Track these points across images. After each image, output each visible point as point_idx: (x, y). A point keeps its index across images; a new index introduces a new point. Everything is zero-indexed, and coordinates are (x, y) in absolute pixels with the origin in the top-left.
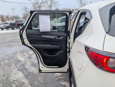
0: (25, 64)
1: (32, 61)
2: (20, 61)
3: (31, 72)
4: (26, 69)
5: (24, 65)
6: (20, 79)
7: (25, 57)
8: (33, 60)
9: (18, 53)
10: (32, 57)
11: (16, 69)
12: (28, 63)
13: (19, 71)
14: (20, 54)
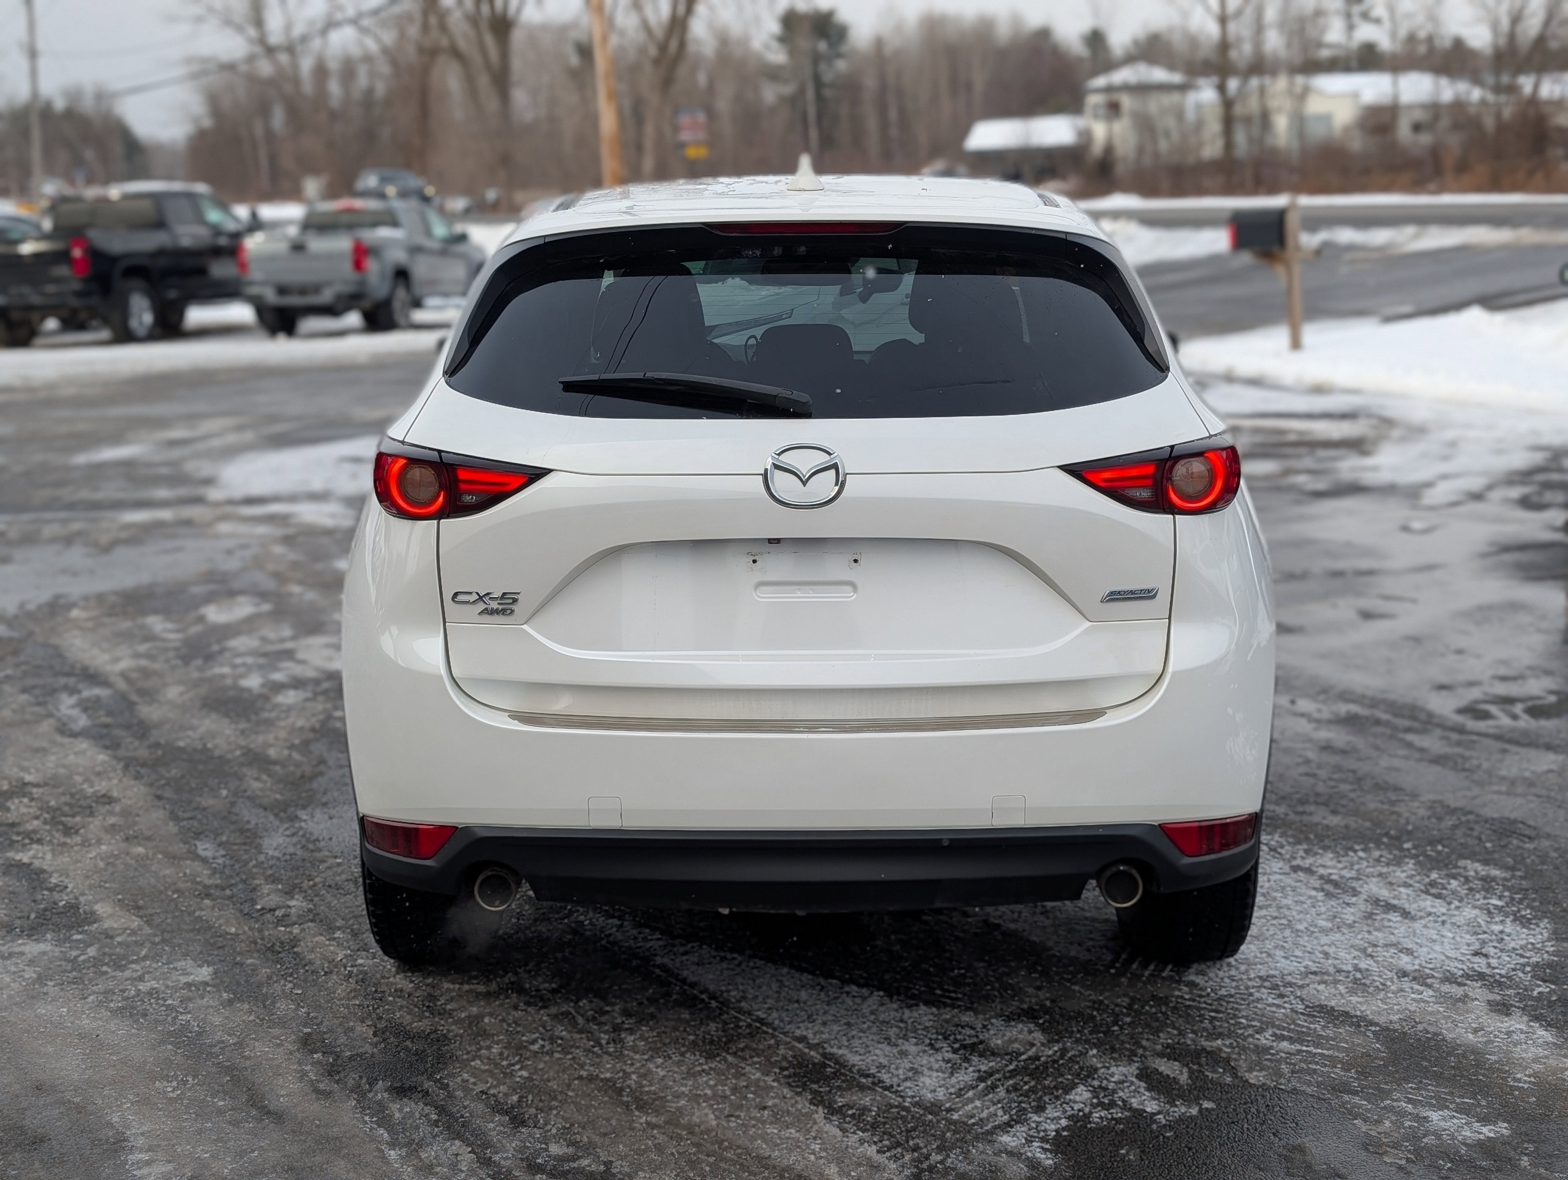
0: (134, 698)
1: (223, 676)
2: (93, 677)
3: (181, 744)
4: (142, 730)
5: (131, 705)
6: (78, 779)
7: (143, 648)
8: (226, 670)
9: (75, 613)
10: (221, 652)
11: (47, 726)
12: (173, 692)
13: (74, 735)
14: (90, 624)
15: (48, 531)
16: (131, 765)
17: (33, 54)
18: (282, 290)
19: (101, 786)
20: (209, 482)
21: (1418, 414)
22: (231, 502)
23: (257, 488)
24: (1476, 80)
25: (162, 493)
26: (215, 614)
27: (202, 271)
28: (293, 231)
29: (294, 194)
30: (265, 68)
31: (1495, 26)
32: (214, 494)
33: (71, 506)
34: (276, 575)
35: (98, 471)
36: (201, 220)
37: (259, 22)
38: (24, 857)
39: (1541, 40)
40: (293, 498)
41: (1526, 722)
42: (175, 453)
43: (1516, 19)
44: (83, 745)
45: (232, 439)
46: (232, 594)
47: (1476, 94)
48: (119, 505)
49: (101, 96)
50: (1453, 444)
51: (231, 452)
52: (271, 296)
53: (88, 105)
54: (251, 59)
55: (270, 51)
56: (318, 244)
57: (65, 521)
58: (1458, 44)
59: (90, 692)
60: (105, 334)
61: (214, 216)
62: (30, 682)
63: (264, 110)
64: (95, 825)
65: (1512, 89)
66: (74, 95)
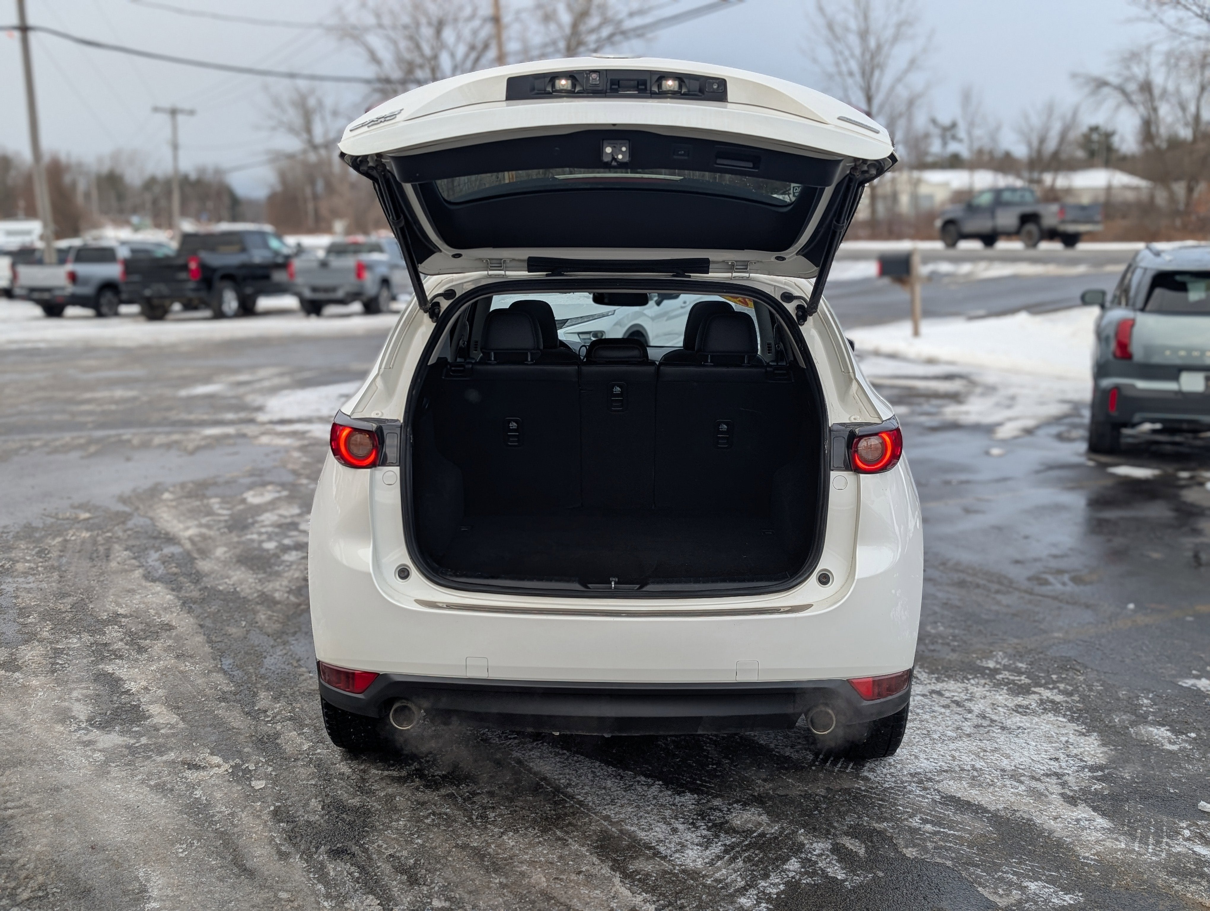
0: (195, 555)
1: (252, 541)
2: (170, 539)
3: (221, 588)
4: (197, 577)
5: (193, 560)
6: (152, 612)
7: (204, 521)
8: (255, 536)
9: (166, 496)
10: (253, 524)
11: (138, 573)
12: (220, 552)
13: (154, 580)
14: (174, 503)
15: (158, 440)
16: (187, 604)
17: (175, 147)
18: (314, 289)
19: (166, 618)
20: (260, 409)
21: (990, 379)
22: (272, 422)
23: (288, 414)
24: (1019, 176)
25: (230, 416)
26: (253, 498)
27: (267, 277)
28: (321, 254)
29: (328, 230)
30: (312, 157)
31: (1029, 144)
32: (262, 417)
33: (174, 424)
34: (295, 472)
35: (191, 402)
36: (266, 246)
37: (308, 129)
38: (109, 669)
39: (1056, 155)
40: (309, 420)
41: (1071, 587)
42: (242, 390)
43: (1042, 141)
44: (158, 587)
45: (276, 381)
46: (264, 484)
47: (1019, 183)
48: (203, 424)
49: (218, 172)
50: (1013, 398)
51: (274, 390)
52: (308, 294)
53: (209, 177)
54: (305, 152)
55: (315, 147)
56: (336, 262)
57: (169, 433)
58: (1008, 156)
59: (169, 550)
60: (208, 313)
61: (274, 243)
62: (131, 543)
63: (312, 181)
64: (157, 647)
65: (1039, 182)
66: (202, 171)
